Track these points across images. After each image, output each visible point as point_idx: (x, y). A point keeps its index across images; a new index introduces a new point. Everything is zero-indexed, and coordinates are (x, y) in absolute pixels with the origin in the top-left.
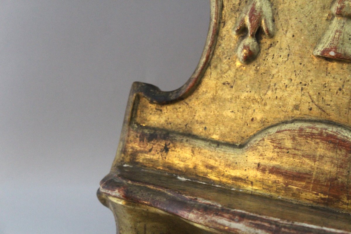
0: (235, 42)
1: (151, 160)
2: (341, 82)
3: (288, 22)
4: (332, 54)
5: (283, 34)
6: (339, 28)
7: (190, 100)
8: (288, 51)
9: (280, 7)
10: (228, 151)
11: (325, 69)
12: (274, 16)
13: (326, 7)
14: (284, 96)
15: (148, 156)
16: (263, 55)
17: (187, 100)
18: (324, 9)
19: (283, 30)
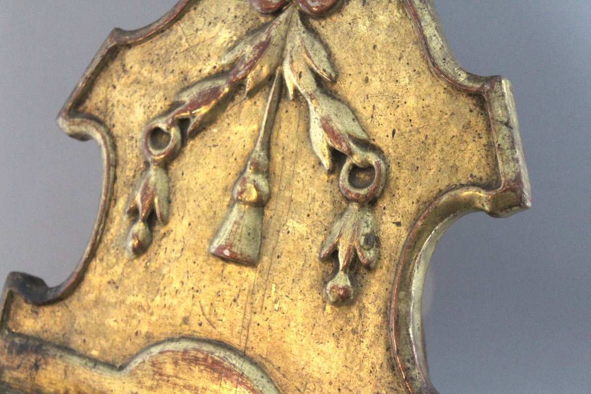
0: (125, 227)
1: (18, 379)
2: (237, 291)
3: (186, 205)
4: (227, 253)
5: (178, 221)
6: (238, 219)
7: (70, 302)
8: (183, 244)
9: (178, 185)
10: (105, 374)
11: (220, 272)
12: (171, 196)
13: (229, 187)
14: (173, 305)
15: (16, 374)
16: (154, 247)
17: (67, 302)
18: (226, 191)
19: (179, 215)
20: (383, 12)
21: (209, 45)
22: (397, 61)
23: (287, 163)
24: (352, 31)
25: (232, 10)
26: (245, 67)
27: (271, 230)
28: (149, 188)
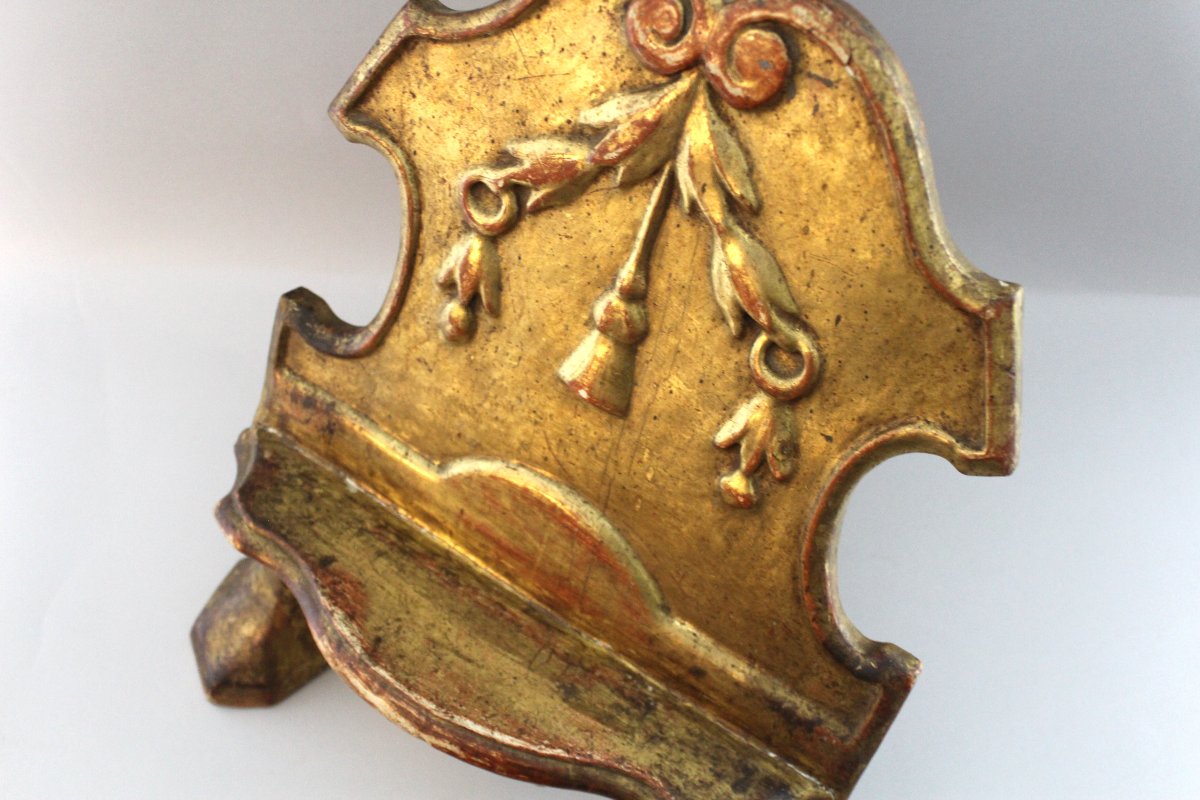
0: (438, 298)
2: (595, 438)
3: (524, 302)
4: (584, 394)
5: (513, 318)
7: (367, 364)
8: (520, 350)
9: (513, 270)
14: (508, 421)
16: (479, 339)
17: (363, 362)
19: (514, 311)
20: (845, 138)
21: (560, 84)
22: (857, 221)
23: (673, 298)
24: (790, 148)
25: (599, 40)
26: (618, 148)
27: (646, 380)
28: (471, 266)
